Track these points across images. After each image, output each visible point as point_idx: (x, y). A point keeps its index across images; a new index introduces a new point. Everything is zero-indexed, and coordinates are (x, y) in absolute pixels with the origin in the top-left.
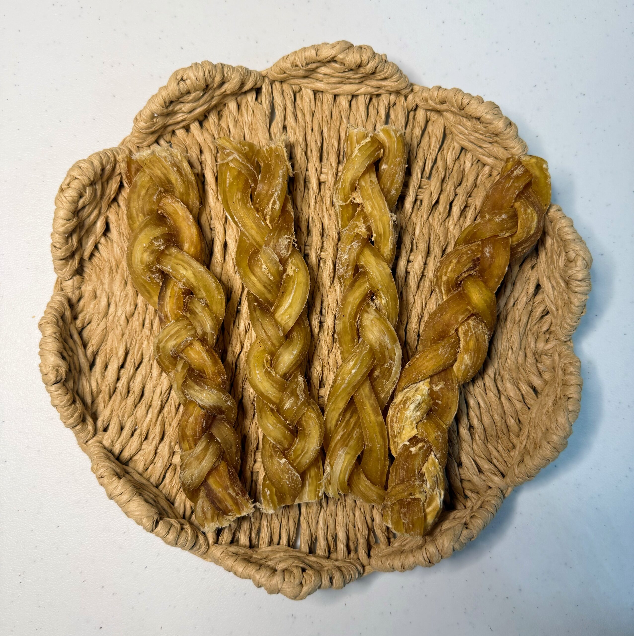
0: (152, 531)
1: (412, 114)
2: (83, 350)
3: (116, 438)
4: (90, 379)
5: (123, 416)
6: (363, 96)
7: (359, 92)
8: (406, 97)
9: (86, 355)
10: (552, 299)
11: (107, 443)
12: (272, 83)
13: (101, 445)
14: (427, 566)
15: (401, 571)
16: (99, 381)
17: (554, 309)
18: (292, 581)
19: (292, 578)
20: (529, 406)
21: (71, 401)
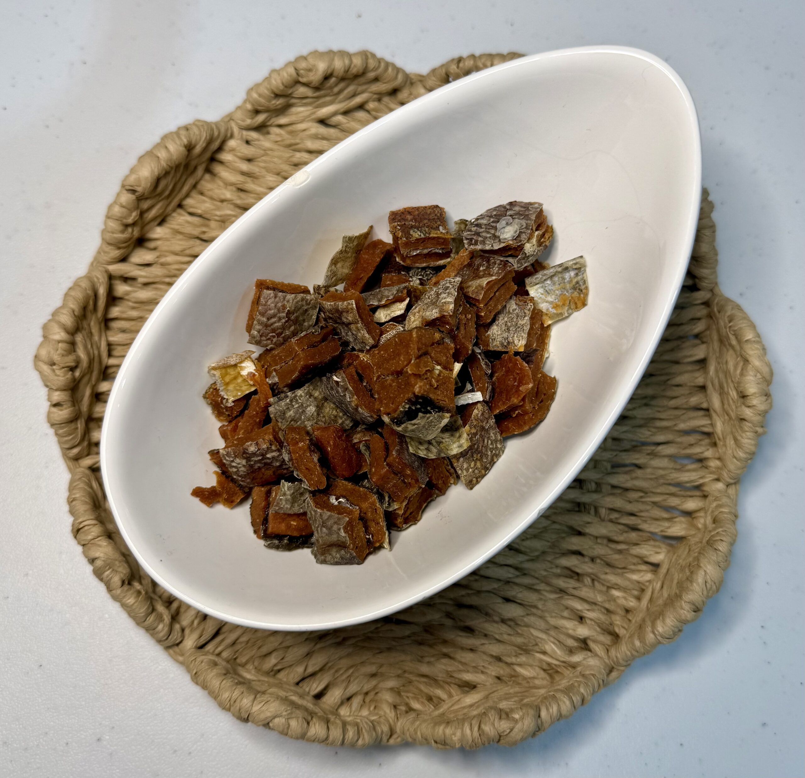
0: (123, 186)
1: (698, 493)
2: (342, 110)
3: (239, 154)
4: (308, 121)
5: (265, 162)
6: (709, 422)
7: (714, 415)
8: (718, 480)
9: (335, 114)
10: (456, 707)
11: (232, 143)
12: (707, 304)
13: (229, 135)
14: (73, 525)
15: (68, 498)
16: (307, 133)
17: (441, 710)
18: (58, 352)
19: (63, 352)
20: (301, 684)
21: (278, 92)
